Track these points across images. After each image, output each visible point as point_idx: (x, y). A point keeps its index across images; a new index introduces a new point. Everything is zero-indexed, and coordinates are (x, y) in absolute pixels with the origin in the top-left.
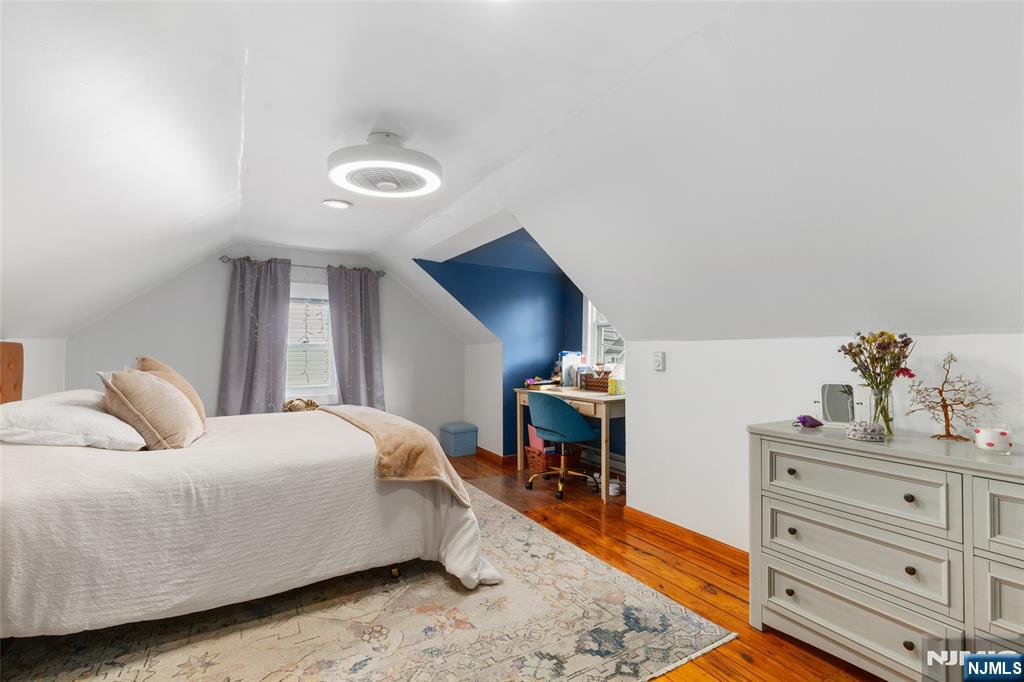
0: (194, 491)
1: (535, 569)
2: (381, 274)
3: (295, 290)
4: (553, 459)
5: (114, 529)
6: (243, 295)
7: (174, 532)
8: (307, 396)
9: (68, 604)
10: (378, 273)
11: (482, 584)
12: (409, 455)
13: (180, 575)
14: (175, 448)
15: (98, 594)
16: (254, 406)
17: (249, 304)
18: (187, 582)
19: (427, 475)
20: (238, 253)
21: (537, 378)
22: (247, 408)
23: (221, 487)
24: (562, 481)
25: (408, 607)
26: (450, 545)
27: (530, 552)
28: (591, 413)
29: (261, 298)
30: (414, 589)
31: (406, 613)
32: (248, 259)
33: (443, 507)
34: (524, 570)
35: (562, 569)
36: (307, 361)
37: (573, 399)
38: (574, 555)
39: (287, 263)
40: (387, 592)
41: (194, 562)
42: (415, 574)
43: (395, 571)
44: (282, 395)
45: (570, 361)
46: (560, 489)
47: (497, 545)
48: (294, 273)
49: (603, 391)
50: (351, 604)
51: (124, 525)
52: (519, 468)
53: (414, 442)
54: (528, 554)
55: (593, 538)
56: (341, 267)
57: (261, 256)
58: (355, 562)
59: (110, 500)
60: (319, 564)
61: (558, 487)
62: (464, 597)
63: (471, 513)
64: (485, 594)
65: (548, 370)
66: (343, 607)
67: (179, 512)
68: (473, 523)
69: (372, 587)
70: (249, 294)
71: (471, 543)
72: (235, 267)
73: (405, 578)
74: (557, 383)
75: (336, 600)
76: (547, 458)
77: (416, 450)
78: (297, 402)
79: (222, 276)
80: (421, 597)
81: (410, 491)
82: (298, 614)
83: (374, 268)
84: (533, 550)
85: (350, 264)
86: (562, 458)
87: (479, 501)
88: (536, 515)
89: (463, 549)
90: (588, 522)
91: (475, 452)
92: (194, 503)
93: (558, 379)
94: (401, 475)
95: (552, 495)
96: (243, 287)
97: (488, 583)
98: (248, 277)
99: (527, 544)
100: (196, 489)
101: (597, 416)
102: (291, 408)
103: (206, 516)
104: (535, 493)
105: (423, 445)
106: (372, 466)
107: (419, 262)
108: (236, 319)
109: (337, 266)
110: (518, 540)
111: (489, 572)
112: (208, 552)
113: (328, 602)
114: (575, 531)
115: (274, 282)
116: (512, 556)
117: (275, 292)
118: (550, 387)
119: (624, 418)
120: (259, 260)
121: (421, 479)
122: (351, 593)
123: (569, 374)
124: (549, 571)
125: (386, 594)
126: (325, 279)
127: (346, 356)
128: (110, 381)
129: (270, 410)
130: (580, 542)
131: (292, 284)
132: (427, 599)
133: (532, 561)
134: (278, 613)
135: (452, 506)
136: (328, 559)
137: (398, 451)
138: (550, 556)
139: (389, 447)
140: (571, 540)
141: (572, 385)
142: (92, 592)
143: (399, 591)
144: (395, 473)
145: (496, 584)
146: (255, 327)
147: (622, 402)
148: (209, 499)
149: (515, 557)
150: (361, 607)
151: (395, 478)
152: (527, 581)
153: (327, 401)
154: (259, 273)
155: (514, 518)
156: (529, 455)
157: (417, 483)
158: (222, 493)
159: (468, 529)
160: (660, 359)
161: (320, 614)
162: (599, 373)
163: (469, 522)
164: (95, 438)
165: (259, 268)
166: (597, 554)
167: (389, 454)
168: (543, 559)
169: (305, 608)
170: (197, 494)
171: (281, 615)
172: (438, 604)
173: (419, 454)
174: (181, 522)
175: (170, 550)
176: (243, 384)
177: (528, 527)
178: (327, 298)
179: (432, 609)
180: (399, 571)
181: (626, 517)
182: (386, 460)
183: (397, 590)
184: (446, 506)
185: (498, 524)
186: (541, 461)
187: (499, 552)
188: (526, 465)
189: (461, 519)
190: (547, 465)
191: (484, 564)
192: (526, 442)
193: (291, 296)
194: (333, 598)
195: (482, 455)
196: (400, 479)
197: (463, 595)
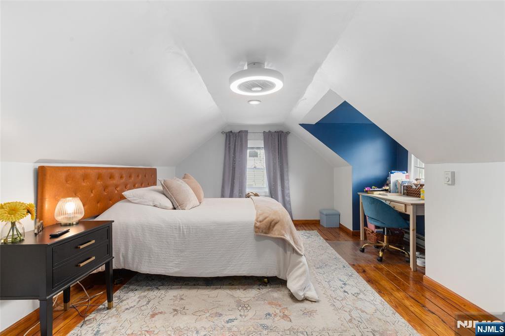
0: (181, 228)
1: (342, 300)
2: (288, 133)
3: (250, 144)
4: (380, 236)
5: (156, 238)
6: (229, 147)
7: (175, 242)
8: (255, 191)
9: (143, 262)
10: (287, 133)
11: (306, 299)
12: (271, 223)
13: (177, 260)
14: (182, 209)
15: (151, 261)
16: (234, 195)
17: (232, 151)
18: (178, 264)
19: (279, 235)
20: (228, 130)
21: (373, 187)
22: (231, 196)
23: (191, 227)
24: (383, 251)
25: (265, 300)
26: (291, 274)
27: (344, 289)
28: (403, 210)
29: (236, 148)
30: (272, 291)
31: (262, 302)
32: (231, 132)
33: (289, 253)
34: (335, 298)
35: (359, 304)
36: (255, 176)
37: (391, 201)
38: (372, 298)
39: (246, 132)
40: (260, 289)
41: (181, 256)
42: (276, 284)
43: (266, 280)
44: (245, 190)
45: (397, 177)
46: (381, 255)
47: (326, 280)
48: (249, 136)
49: (416, 197)
50: (242, 290)
51: (160, 237)
52: (361, 239)
53: (274, 217)
54: (342, 290)
55: (391, 291)
56: (269, 132)
57: (236, 130)
58: (244, 271)
59: (156, 227)
60: (229, 268)
61: (379, 253)
62: (294, 303)
63: (304, 259)
64: (306, 305)
65: (382, 183)
66: (238, 291)
67: (176, 235)
68: (304, 264)
69: (254, 285)
70: (232, 147)
71: (301, 275)
72: (226, 135)
73: (271, 284)
74: (386, 190)
75: (237, 286)
76: (376, 235)
77: (275, 221)
78: (251, 194)
79: (222, 139)
80: (273, 296)
81: (270, 241)
82: (220, 288)
83: (285, 131)
84: (347, 288)
85: (273, 130)
86: (385, 237)
87: (328, 253)
88: (359, 268)
89: (296, 278)
90: (393, 279)
91: (338, 227)
92: (181, 232)
93: (387, 188)
94: (266, 233)
95: (375, 258)
96: (229, 144)
97: (309, 299)
98: (232, 139)
99: (345, 284)
100: (182, 227)
101: (407, 213)
102: (248, 196)
103: (186, 238)
104: (365, 255)
105: (279, 219)
106: (253, 227)
107: (302, 125)
108: (227, 157)
109: (267, 131)
110: (340, 280)
111: (312, 294)
112: (186, 253)
113: (233, 287)
114: (381, 283)
115: (241, 141)
116: (332, 288)
117: (242, 145)
118: (381, 192)
119: (424, 216)
120: (236, 132)
121: (275, 236)
122: (244, 285)
123: (396, 185)
124: (350, 303)
125: (259, 290)
126: (262, 138)
127: (272, 173)
128: (162, 183)
129: (240, 197)
130: (381, 291)
131: (248, 141)
132: (276, 299)
133: (342, 294)
134: (214, 285)
135: (293, 253)
136: (232, 267)
137: (265, 221)
138: (356, 295)
139: (261, 218)
140: (375, 289)
141: (398, 192)
142: (150, 260)
143: (265, 291)
144: (262, 231)
145: (315, 302)
146: (234, 161)
147: (423, 205)
148: (186, 232)
149: (333, 289)
150: (246, 293)
151: (262, 234)
152: (334, 305)
153: (264, 194)
154: (236, 138)
155: (344, 267)
156: (367, 232)
157: (273, 238)
158: (191, 230)
159: (300, 267)
160: (450, 176)
161: (228, 291)
162: (416, 185)
163: (301, 264)
164: (156, 203)
165: (236, 135)
166: (390, 302)
167: (260, 222)
168: (350, 295)
169: (224, 286)
170: (183, 229)
171: (215, 287)
172: (280, 303)
173: (276, 223)
174: (177, 239)
175: (174, 249)
176: (230, 185)
177: (350, 274)
178: (263, 147)
179: (276, 305)
180: (268, 281)
181: (424, 283)
182: (258, 224)
183: (264, 290)
184: (290, 252)
185: (332, 268)
186: (373, 236)
187: (326, 284)
188: (366, 238)
189: (297, 261)
190: (377, 240)
191: (310, 289)
192: (366, 225)
193: (248, 147)
194: (236, 285)
195: (342, 228)
196: (265, 235)
197: (294, 302)
